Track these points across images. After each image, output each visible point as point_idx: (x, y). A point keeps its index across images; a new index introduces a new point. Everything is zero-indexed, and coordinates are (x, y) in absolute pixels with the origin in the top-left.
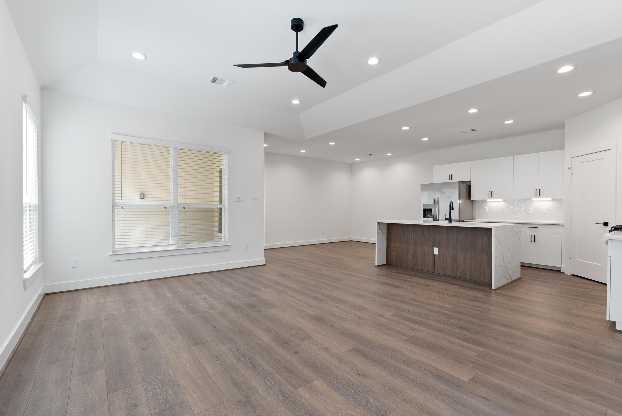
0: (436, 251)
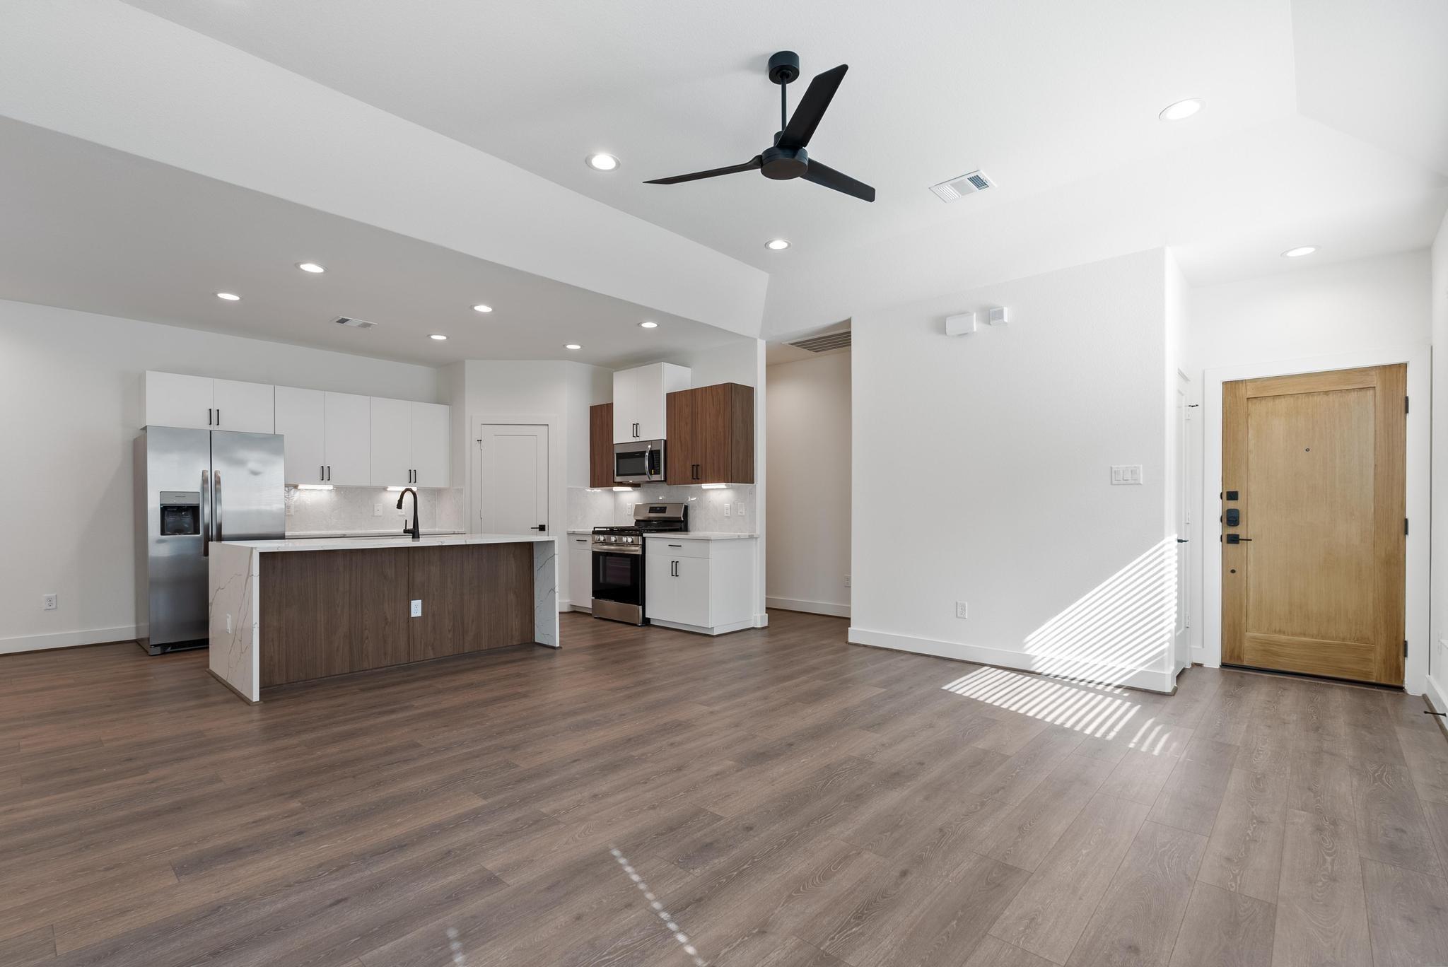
0: (416, 608)
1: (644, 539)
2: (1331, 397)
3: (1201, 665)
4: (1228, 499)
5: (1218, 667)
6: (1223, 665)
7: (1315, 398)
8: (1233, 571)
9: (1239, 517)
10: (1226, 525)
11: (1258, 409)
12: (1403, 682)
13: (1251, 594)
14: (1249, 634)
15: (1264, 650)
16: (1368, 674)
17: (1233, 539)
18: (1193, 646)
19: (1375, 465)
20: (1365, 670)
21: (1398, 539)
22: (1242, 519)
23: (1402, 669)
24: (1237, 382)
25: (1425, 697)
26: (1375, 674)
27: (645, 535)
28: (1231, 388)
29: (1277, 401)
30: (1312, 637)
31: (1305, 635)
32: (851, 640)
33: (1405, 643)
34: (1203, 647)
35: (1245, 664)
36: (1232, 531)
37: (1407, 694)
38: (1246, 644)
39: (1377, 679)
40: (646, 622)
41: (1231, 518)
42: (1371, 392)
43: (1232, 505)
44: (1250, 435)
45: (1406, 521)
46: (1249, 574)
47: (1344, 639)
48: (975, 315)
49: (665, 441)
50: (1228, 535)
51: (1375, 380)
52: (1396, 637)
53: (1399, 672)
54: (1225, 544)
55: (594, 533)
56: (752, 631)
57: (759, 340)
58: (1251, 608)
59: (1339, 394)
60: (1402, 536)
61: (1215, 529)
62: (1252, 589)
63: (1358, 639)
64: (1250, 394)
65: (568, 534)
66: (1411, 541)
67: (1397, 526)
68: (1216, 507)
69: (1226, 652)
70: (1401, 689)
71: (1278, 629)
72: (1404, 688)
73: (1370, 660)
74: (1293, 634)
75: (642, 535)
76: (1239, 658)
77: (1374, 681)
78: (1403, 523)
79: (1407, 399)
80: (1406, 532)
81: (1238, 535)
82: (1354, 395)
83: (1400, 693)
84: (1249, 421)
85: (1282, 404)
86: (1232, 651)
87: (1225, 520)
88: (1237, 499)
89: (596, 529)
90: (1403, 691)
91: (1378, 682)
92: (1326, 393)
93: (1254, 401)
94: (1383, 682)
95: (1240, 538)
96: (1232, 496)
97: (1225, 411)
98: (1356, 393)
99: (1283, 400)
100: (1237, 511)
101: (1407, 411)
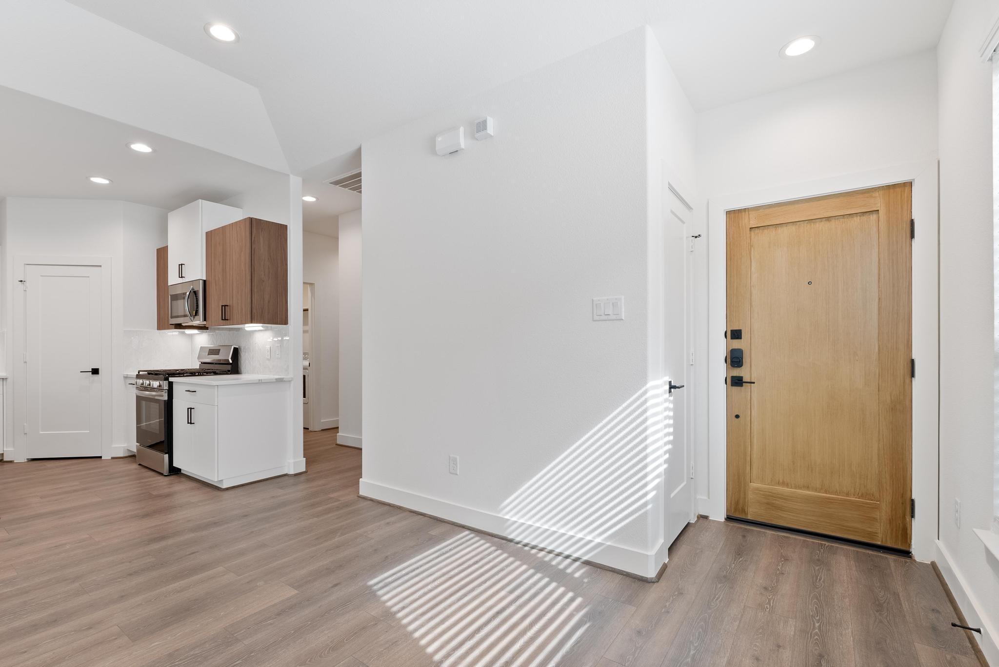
1: (171, 385)
2: (833, 224)
3: (706, 517)
4: (732, 338)
5: (723, 520)
6: (729, 518)
7: (817, 225)
8: (737, 416)
9: (742, 358)
10: (730, 366)
11: (762, 239)
12: (910, 545)
13: (755, 441)
14: (753, 485)
15: (768, 504)
16: (872, 534)
17: (737, 382)
18: (698, 497)
19: (879, 299)
20: (870, 530)
21: (904, 382)
22: (746, 360)
23: (908, 532)
24: (740, 211)
25: (933, 564)
26: (880, 535)
27: (171, 379)
28: (733, 215)
29: (780, 230)
30: (816, 490)
31: (808, 488)
32: (362, 492)
33: (912, 502)
34: (709, 498)
35: (750, 517)
36: (736, 372)
37: (915, 560)
38: (751, 496)
39: (882, 541)
40: (175, 471)
41: (735, 359)
42: (874, 217)
43: (736, 344)
44: (753, 268)
45: (913, 361)
46: (752, 420)
47: (848, 495)
48: (462, 129)
49: (205, 281)
50: (732, 377)
51: (878, 203)
52: (902, 494)
53: (905, 534)
54: (730, 387)
55: (138, 376)
56: (286, 478)
57: (292, 176)
58: (755, 456)
59: (841, 220)
60: (908, 380)
61: (720, 370)
62: (755, 437)
63: (862, 494)
64: (753, 224)
65: (124, 377)
66: (917, 383)
67: (902, 368)
68: (720, 348)
69: (731, 503)
70: (907, 554)
71: (781, 481)
72: (911, 553)
73: (875, 519)
74: (796, 488)
75: (168, 380)
76: (744, 511)
77: (879, 543)
78: (910, 365)
79: (912, 223)
80: (913, 375)
81: (742, 377)
82: (857, 220)
83: (908, 560)
84: (752, 253)
85: (784, 233)
86: (737, 503)
87: (729, 360)
88: (741, 338)
89: (141, 373)
90: (911, 557)
91: (884, 544)
92: (828, 219)
93: (757, 231)
94: (889, 544)
95: (744, 380)
96: (736, 334)
97: (728, 243)
98: (859, 217)
99: (785, 228)
100: (740, 351)
101: (912, 236)
